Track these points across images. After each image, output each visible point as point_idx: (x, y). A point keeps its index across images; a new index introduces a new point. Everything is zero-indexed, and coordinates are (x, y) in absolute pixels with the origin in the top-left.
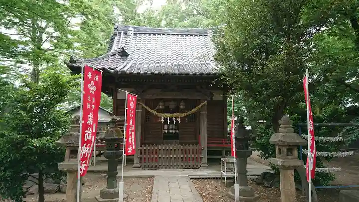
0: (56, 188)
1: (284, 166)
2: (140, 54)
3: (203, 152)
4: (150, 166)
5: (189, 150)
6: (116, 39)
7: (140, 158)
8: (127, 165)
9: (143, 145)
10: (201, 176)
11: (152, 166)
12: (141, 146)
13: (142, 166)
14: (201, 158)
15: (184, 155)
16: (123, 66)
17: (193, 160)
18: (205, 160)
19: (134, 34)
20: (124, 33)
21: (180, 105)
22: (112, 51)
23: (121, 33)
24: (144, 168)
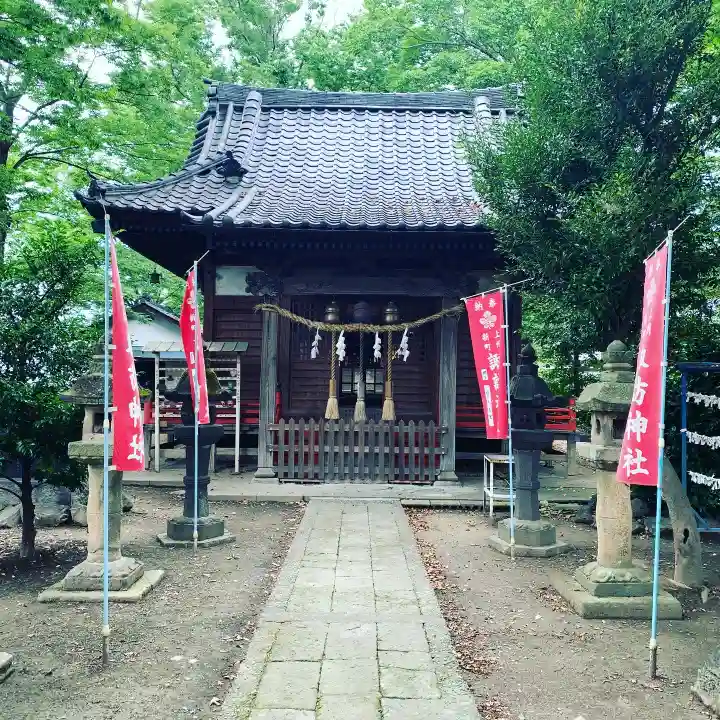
0: (60, 516)
1: (604, 463)
2: (276, 167)
3: (443, 440)
4: (300, 475)
5: (407, 434)
6: (213, 124)
7: (276, 454)
8: (241, 472)
9: (282, 421)
10: (434, 503)
11: (306, 476)
12: (277, 422)
13: (281, 475)
14: (438, 457)
15: (391, 450)
16: (227, 203)
17: (417, 463)
18: (448, 463)
19: (264, 109)
20: (235, 108)
21: (386, 314)
22: (202, 159)
23: (226, 107)
24: (284, 477)
